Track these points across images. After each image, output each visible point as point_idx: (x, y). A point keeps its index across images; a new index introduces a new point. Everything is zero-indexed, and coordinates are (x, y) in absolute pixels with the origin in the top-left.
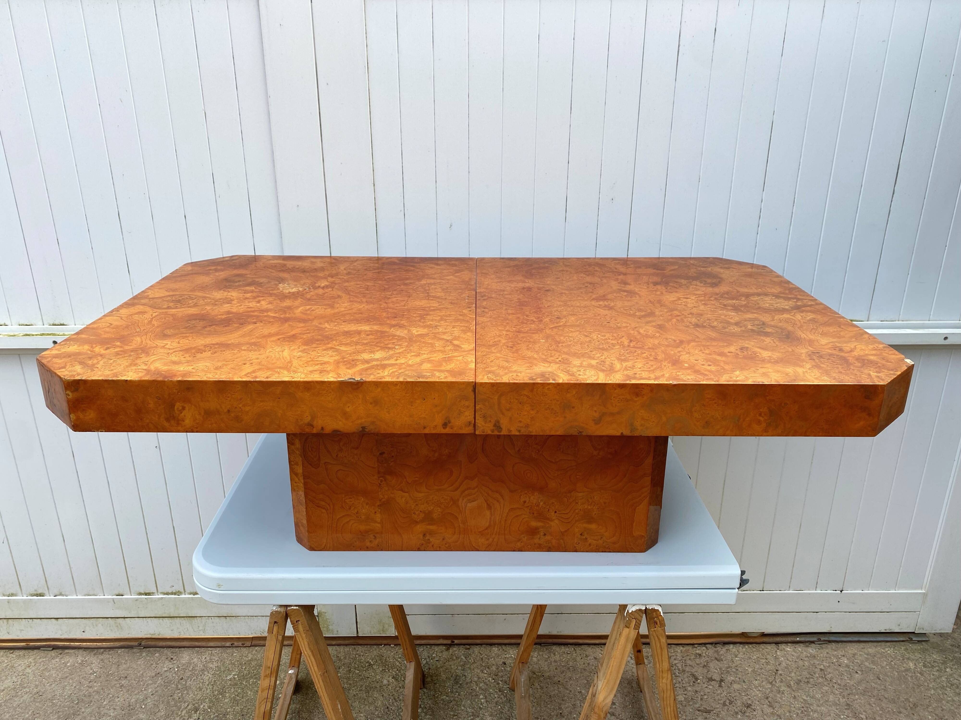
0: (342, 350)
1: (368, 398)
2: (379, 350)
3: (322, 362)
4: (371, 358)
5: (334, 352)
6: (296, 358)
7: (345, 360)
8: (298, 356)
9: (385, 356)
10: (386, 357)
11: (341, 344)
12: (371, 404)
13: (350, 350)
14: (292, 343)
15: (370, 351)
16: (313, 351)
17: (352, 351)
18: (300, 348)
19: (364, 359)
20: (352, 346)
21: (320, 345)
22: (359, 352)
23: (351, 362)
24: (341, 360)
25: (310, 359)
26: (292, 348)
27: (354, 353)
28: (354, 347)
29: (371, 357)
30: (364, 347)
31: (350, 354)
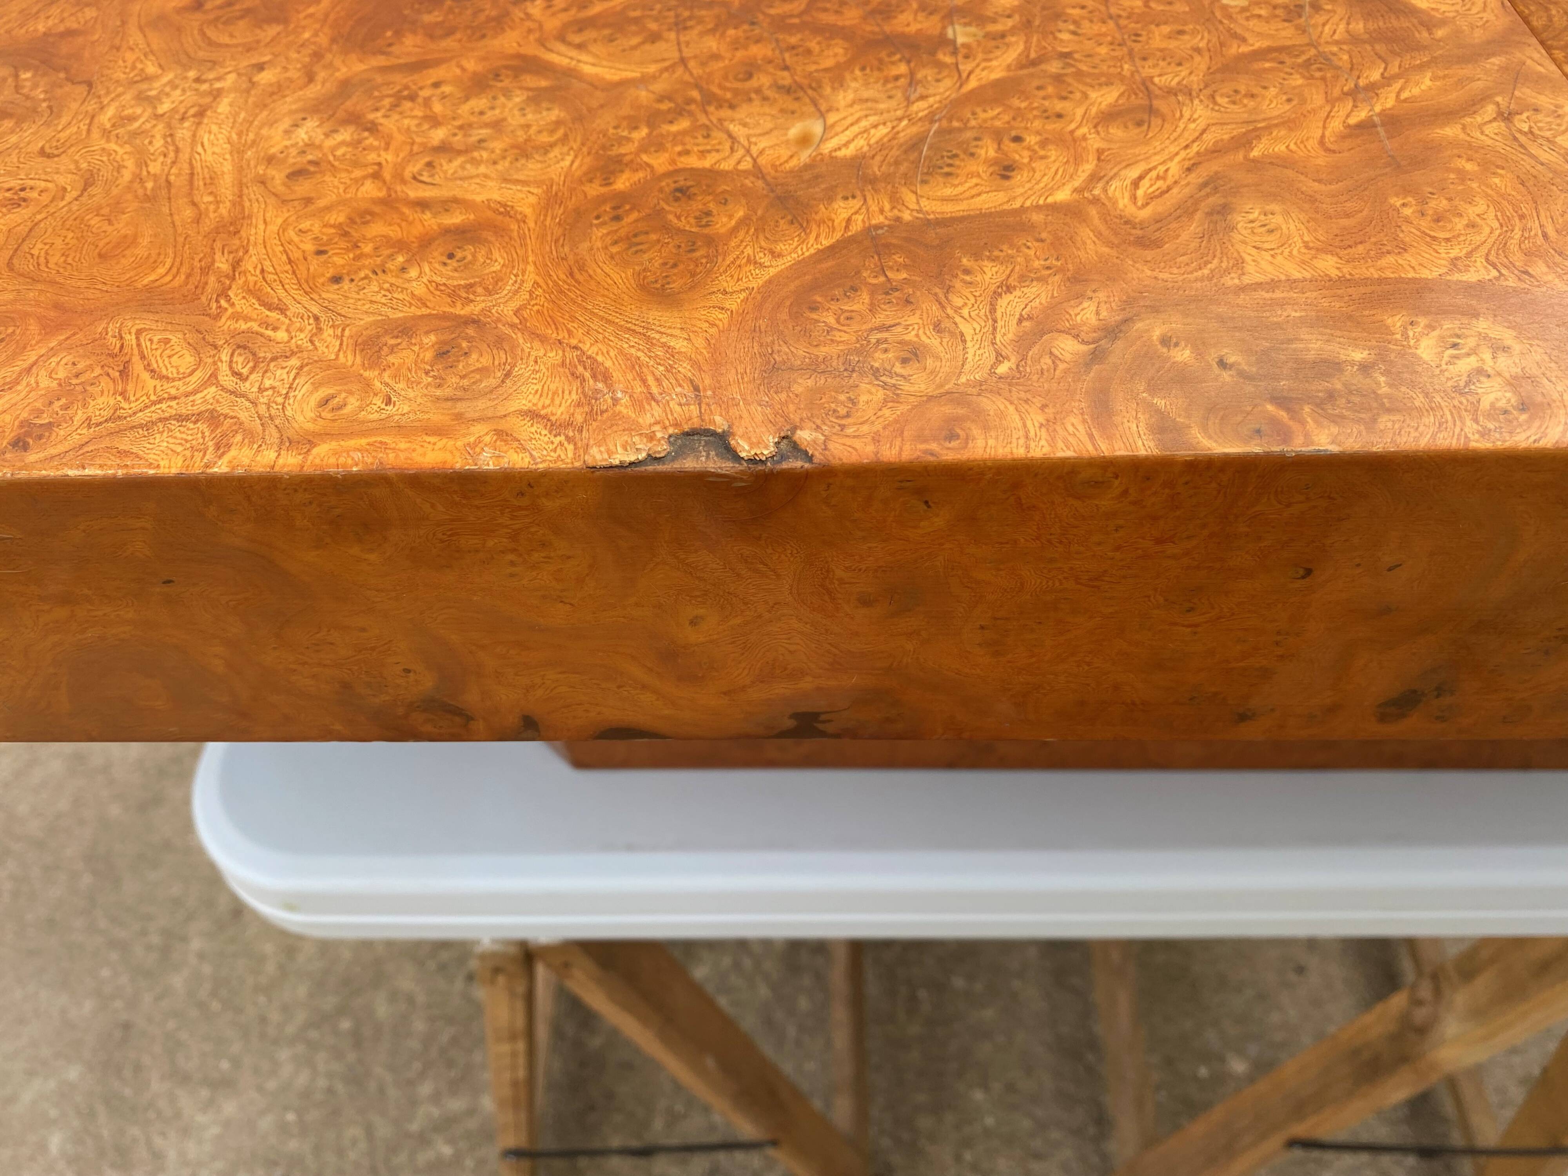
0: (595, 84)
1: (839, 573)
2: (848, 65)
3: (456, 219)
4: (805, 156)
5: (536, 98)
6: (278, 176)
7: (622, 183)
8: (294, 160)
9: (907, 131)
10: (915, 144)
11: (581, 26)
12: (865, 602)
13: (644, 80)
14: (273, 30)
15: (786, 78)
16: (398, 99)
17: (659, 87)
18: (322, 75)
19: (757, 172)
20: (654, 38)
21: (449, 43)
22: (709, 99)
23: (672, 212)
24: (594, 190)
25: (370, 190)
26: (266, 77)
27: (679, 112)
28: (667, 49)
29: (804, 140)
30: (736, 45)
31: (653, 119)
